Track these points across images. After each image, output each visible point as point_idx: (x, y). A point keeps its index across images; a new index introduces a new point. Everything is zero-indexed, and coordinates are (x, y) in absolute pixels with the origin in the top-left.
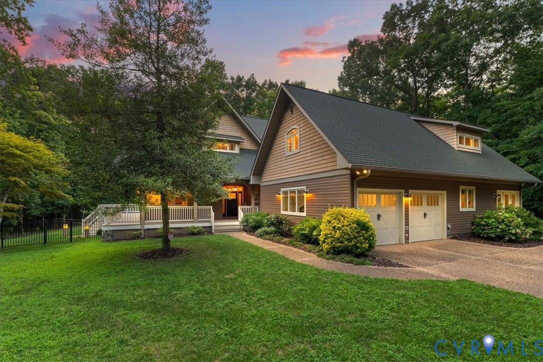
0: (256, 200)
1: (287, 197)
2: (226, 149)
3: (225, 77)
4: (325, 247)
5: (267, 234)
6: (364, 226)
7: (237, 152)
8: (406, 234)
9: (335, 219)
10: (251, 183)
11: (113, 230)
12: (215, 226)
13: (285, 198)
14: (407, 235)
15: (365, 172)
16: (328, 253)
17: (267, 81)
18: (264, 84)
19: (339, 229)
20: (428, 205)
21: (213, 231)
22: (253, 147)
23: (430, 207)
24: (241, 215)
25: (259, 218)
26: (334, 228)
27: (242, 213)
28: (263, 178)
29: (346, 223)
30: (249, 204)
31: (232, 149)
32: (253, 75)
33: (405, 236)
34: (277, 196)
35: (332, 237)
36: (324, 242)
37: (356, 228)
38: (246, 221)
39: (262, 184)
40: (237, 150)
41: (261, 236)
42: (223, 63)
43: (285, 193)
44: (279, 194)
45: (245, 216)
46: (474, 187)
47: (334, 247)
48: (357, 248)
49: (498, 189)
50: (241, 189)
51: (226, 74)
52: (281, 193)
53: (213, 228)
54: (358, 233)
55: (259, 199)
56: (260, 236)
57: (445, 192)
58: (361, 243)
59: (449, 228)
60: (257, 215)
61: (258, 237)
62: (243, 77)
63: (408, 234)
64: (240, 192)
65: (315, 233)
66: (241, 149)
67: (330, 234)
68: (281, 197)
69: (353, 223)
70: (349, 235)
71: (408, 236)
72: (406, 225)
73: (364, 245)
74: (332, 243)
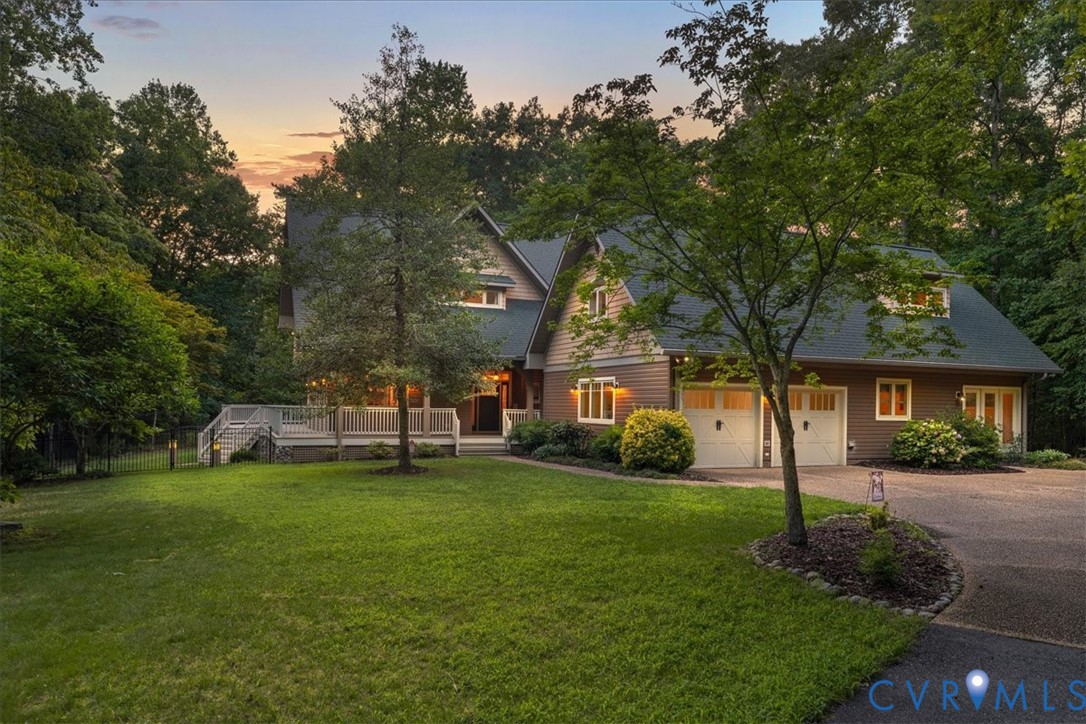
0: (536, 398)
1: (599, 393)
2: (481, 302)
3: (469, 104)
4: (626, 460)
5: (552, 454)
6: (674, 432)
7: (501, 307)
8: (764, 452)
9: (639, 423)
10: (528, 366)
11: (294, 447)
12: (461, 445)
13: (585, 396)
14: (767, 454)
15: (687, 359)
16: (628, 468)
17: (570, 109)
18: (562, 117)
19: (642, 435)
20: (812, 408)
21: (457, 454)
22: (532, 295)
23: (816, 413)
24: (507, 425)
25: (540, 429)
26: (636, 434)
27: (510, 422)
28: (548, 358)
29: (651, 428)
30: (522, 406)
31: (491, 300)
32: (536, 99)
33: (764, 455)
34: (572, 391)
35: (633, 447)
36: (625, 454)
37: (663, 435)
38: (516, 435)
39: (548, 370)
40: (501, 304)
41: (542, 457)
42: (460, 69)
43: (585, 386)
44: (576, 388)
45: (515, 428)
46: (910, 381)
47: (635, 461)
48: (664, 460)
49: (966, 384)
50: (506, 377)
51: (470, 97)
52: (579, 385)
53: (458, 448)
54: (665, 441)
55: (542, 397)
56: (542, 459)
57: (845, 389)
58: (669, 454)
59: (852, 448)
60: (538, 425)
61: (538, 460)
62: (511, 104)
63: (770, 452)
64: (504, 383)
65: (615, 445)
66: (509, 301)
67: (631, 443)
68: (578, 393)
69: (660, 429)
70: (653, 444)
71: (770, 455)
72: (765, 439)
73: (672, 457)
74: (633, 454)
